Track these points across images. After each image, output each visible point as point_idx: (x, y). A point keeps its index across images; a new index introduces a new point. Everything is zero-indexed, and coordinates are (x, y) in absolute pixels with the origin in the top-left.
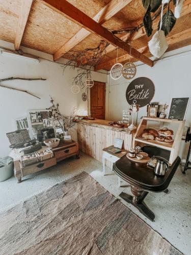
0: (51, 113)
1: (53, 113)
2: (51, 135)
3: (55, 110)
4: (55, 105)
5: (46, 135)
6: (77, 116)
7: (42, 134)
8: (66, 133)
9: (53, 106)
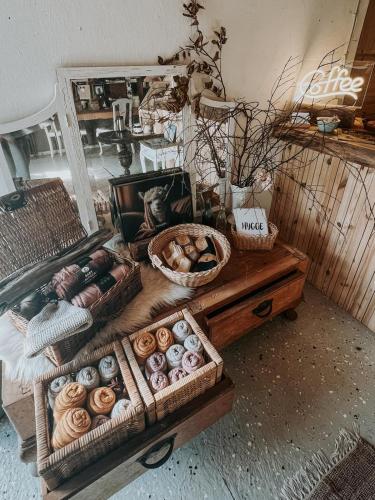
0: (183, 83)
1: (192, 91)
2: (178, 207)
3: (205, 68)
4: (208, 35)
5: (154, 206)
6: (301, 108)
7: (139, 205)
8: (239, 194)
9: (198, 44)
